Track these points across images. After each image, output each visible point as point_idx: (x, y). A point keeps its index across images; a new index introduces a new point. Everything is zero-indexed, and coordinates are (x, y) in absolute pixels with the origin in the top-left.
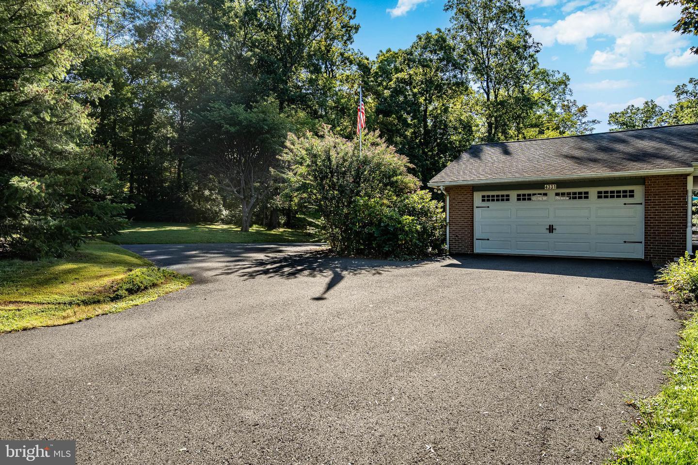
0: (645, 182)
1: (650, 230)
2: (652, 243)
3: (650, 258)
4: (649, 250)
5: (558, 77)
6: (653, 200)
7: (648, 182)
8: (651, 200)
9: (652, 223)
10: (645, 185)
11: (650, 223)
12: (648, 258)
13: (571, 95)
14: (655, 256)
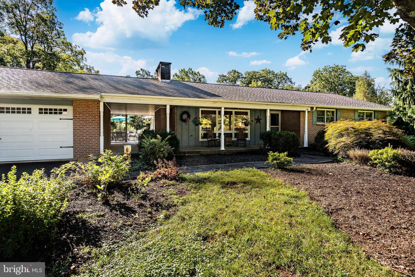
0: (73, 104)
1: (77, 138)
2: (78, 147)
3: (77, 158)
4: (76, 153)
5: (78, 49)
6: (79, 117)
7: (75, 104)
8: (77, 117)
9: (78, 133)
10: (73, 105)
11: (77, 133)
12: (75, 158)
13: (86, 61)
14: (80, 156)
